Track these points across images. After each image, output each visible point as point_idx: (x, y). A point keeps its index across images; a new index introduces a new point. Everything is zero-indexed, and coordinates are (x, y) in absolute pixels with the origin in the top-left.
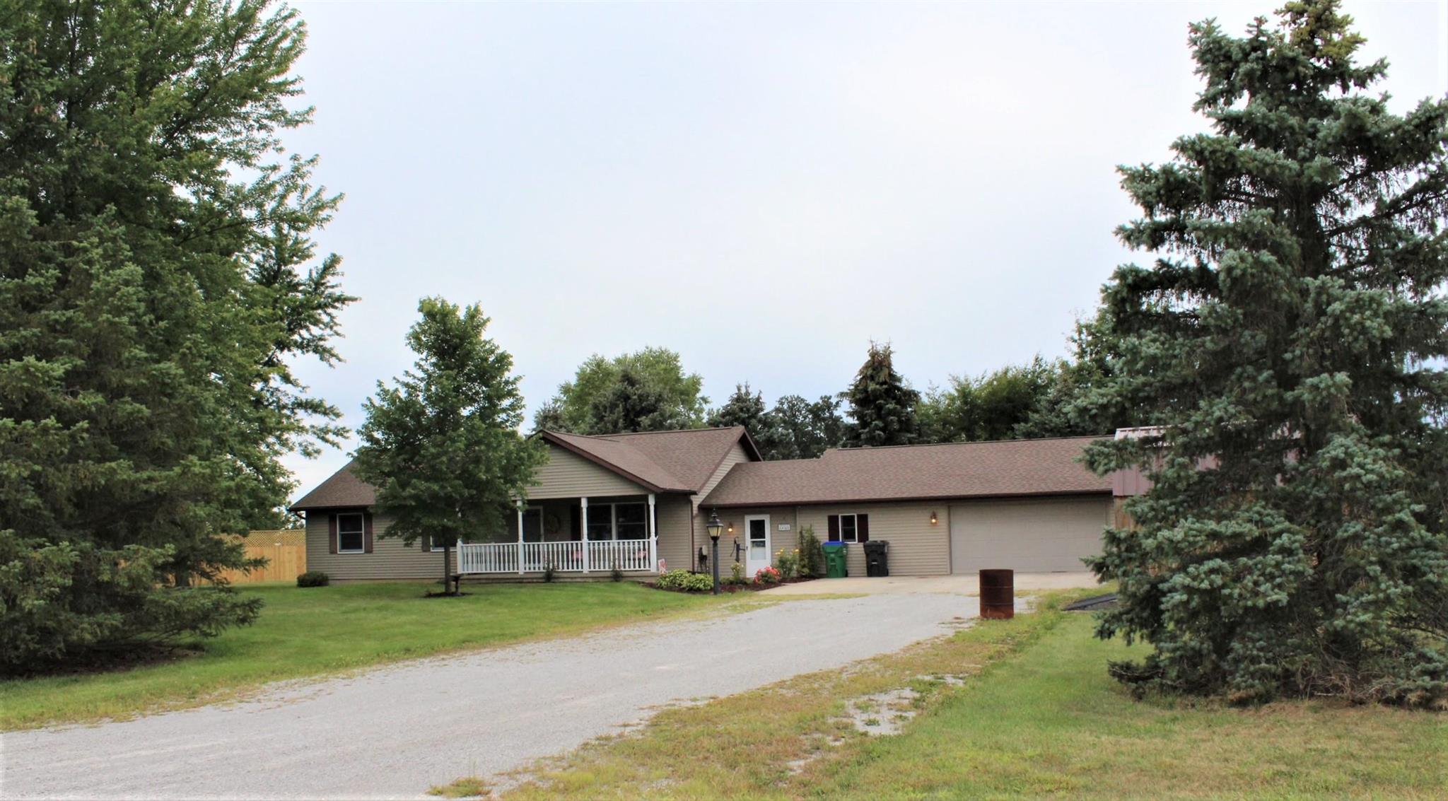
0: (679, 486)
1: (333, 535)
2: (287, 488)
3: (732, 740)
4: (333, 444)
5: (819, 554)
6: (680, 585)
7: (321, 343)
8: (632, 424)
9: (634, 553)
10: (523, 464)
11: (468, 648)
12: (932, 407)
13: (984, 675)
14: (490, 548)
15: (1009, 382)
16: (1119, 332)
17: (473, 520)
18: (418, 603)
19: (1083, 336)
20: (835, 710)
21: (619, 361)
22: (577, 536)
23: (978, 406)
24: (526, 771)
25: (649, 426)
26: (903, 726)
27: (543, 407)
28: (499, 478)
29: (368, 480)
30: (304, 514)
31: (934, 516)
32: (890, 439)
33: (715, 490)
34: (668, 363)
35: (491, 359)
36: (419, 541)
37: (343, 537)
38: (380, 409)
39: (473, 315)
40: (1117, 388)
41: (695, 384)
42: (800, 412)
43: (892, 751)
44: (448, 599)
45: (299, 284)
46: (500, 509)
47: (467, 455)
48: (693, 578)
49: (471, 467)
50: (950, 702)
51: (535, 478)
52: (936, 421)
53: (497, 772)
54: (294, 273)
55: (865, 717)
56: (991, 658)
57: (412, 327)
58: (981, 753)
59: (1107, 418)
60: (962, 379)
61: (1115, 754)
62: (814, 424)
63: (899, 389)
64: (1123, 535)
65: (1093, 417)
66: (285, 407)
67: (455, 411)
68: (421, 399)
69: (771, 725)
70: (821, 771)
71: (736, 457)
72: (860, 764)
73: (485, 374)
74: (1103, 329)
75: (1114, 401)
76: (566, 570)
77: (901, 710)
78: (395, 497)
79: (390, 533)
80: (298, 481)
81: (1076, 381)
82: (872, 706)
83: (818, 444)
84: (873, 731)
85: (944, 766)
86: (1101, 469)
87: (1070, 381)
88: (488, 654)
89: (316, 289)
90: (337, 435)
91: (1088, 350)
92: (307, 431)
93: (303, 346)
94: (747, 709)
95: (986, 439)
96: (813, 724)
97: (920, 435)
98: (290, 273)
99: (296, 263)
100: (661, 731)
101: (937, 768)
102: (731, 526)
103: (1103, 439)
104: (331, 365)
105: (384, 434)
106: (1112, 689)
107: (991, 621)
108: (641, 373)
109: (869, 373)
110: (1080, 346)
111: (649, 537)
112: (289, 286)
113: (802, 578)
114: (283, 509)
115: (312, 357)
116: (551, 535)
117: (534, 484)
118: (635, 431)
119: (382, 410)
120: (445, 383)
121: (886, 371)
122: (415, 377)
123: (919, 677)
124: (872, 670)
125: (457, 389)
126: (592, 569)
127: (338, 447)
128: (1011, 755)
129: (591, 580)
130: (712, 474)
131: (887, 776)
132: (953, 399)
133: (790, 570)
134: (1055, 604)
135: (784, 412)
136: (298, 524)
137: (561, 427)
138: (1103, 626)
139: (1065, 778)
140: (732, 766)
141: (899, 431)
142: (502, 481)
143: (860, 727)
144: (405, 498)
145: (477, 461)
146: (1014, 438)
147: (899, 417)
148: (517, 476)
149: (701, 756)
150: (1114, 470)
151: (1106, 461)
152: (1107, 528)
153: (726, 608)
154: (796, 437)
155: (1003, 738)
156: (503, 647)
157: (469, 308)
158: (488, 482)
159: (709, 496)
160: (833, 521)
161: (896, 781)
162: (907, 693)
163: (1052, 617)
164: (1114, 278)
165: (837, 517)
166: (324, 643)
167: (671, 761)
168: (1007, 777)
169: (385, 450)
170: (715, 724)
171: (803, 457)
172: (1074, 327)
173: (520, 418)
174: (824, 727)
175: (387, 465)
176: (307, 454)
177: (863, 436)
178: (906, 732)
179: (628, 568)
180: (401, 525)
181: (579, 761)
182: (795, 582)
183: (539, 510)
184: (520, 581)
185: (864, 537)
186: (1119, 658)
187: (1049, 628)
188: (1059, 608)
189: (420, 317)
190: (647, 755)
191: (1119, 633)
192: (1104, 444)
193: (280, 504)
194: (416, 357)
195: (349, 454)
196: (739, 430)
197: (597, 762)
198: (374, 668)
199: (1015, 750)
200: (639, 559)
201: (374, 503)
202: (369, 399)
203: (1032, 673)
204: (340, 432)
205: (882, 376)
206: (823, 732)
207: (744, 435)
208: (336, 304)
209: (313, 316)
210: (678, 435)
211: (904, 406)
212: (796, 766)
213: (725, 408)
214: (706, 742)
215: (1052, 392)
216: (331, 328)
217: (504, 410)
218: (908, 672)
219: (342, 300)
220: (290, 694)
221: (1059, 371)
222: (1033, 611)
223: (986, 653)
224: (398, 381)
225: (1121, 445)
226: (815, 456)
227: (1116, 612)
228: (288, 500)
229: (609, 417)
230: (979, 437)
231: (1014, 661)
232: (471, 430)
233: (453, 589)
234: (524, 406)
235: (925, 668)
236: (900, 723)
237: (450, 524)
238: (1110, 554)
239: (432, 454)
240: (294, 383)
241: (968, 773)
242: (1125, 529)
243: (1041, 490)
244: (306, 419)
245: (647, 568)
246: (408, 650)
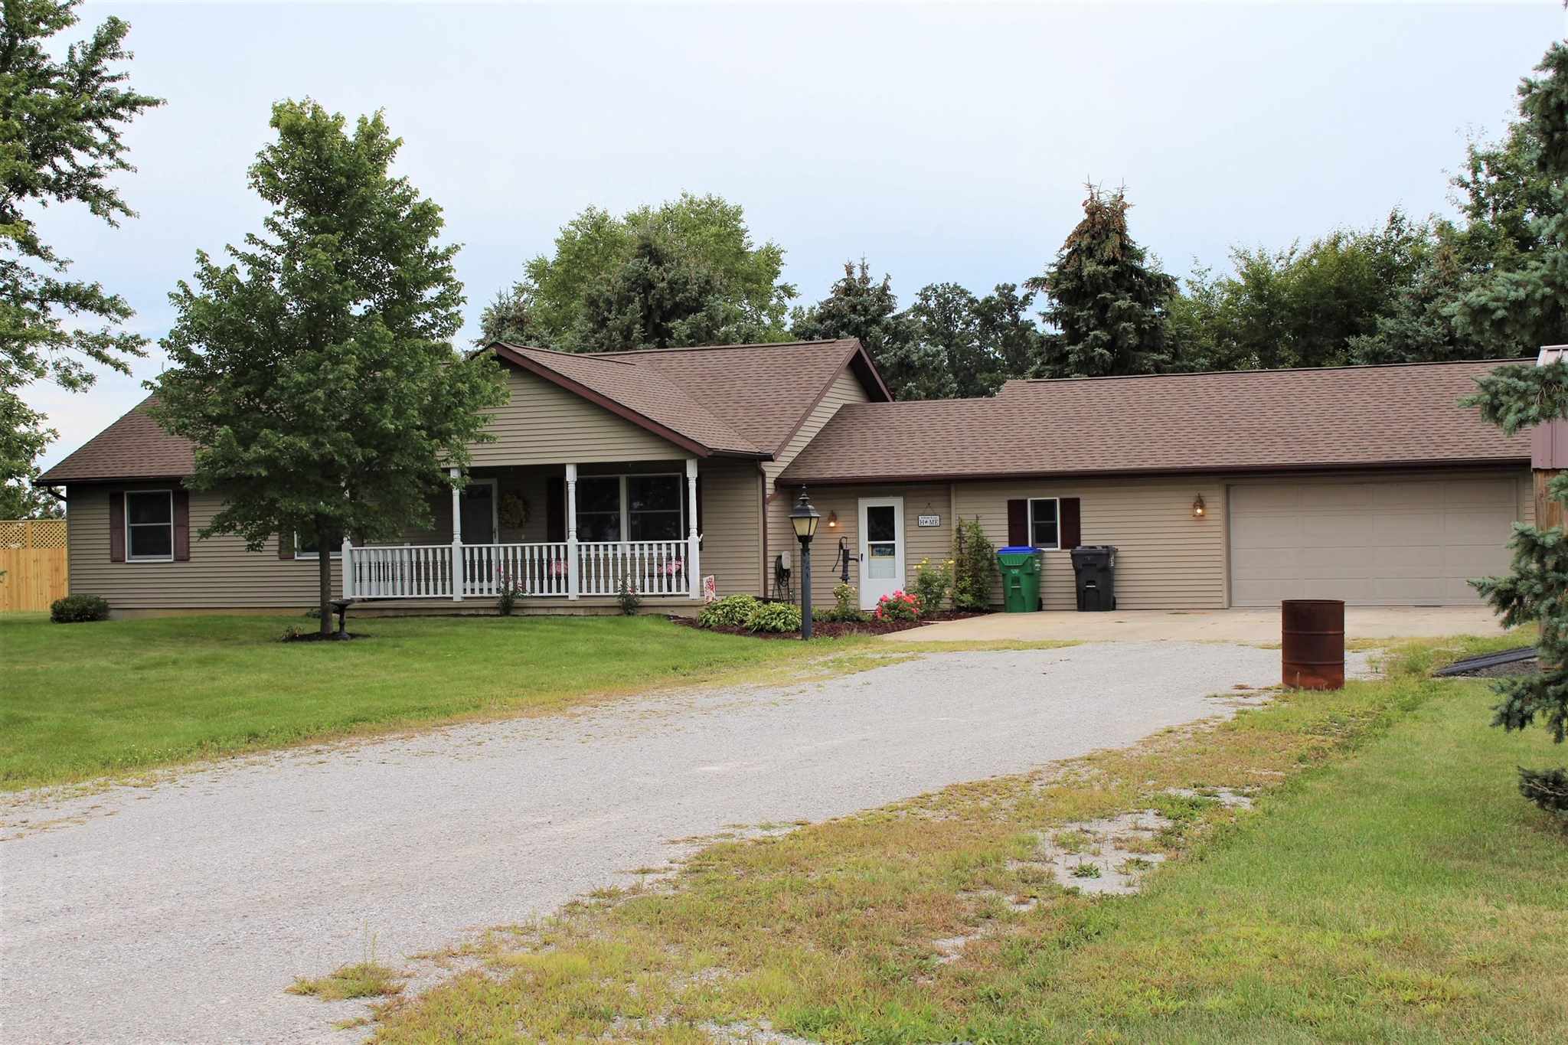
0: (742, 446)
1: (116, 527)
2: (34, 445)
3: (834, 899)
4: (117, 366)
5: (991, 568)
6: (742, 622)
7: (94, 181)
8: (659, 336)
9: (660, 565)
10: (461, 404)
11: (362, 732)
12: (1199, 306)
13: (1290, 789)
14: (401, 554)
15: (1342, 261)
16: (1551, 167)
17: (373, 505)
18: (272, 651)
19: (1481, 177)
20: (1019, 848)
21: (634, 221)
22: (557, 533)
23: (1284, 306)
24: (466, 952)
25: (689, 337)
26: (1143, 879)
27: (496, 301)
28: (419, 428)
29: (181, 430)
30: (63, 491)
31: (1200, 503)
32: (1122, 364)
33: (805, 452)
34: (723, 224)
35: (403, 214)
36: (273, 540)
37: (135, 532)
38: (203, 302)
39: (372, 132)
40: (1545, 270)
41: (771, 260)
42: (959, 313)
43: (1123, 924)
44: (325, 645)
45: (50, 73)
46: (420, 484)
47: (361, 388)
48: (764, 610)
49: (367, 409)
50: (1225, 838)
51: (485, 429)
52: (1206, 330)
53: (414, 953)
54: (41, 52)
55: (1074, 861)
56: (1301, 760)
57: (260, 154)
58: (1284, 930)
59: (1523, 326)
60: (1254, 255)
61: (1533, 939)
62: (983, 335)
63: (1140, 273)
64: (1550, 540)
65: (1499, 324)
66: (27, 297)
67: (338, 308)
68: (276, 284)
69: (905, 873)
70: (994, 958)
71: (844, 393)
72: (1064, 945)
73: (391, 241)
74: (1520, 162)
75: (1538, 296)
76: (537, 593)
77: (1139, 851)
78: (230, 462)
79: (222, 525)
80: (53, 432)
81: (1467, 260)
82: (1084, 841)
83: (991, 371)
84: (1088, 887)
85: (1217, 953)
86: (1511, 418)
87: (1454, 259)
88: (398, 743)
89: (81, 82)
90: (124, 350)
91: (1490, 201)
92: (69, 343)
93: (61, 187)
94: (862, 845)
95: (1296, 365)
96: (980, 873)
97: (1176, 356)
98: (33, 52)
99: (44, 34)
100: (708, 882)
101: (1203, 956)
102: (833, 517)
103: (1516, 365)
104: (111, 222)
105: (209, 347)
106: (1527, 821)
107: (1302, 694)
108: (670, 242)
109: (1084, 244)
110: (1475, 194)
111: (687, 535)
112: (32, 76)
113: (960, 612)
114: (25, 481)
115: (77, 207)
116: (511, 532)
117: (482, 439)
118: (662, 345)
119: (206, 304)
120: (322, 256)
121: (1115, 240)
122: (265, 246)
123: (1172, 791)
124: (1086, 777)
125: (342, 268)
126: (585, 593)
127: (126, 371)
128: (1338, 935)
129: (581, 612)
130: (800, 424)
131: (1112, 968)
132: (1235, 291)
133: (939, 596)
134: (1422, 665)
135: (930, 314)
136: (53, 508)
137: (529, 338)
138: (1510, 706)
139: (1439, 980)
140: (836, 946)
141: (1138, 348)
142: (424, 433)
143: (1065, 879)
144: (248, 464)
145: (379, 397)
146: (1348, 363)
147: (1138, 323)
148: (451, 425)
149: (779, 928)
150: (1536, 421)
151: (1521, 404)
152: (1520, 526)
153: (825, 663)
154: (952, 358)
155: (1324, 904)
156: (425, 731)
157: (363, 121)
158: (398, 435)
159: (794, 464)
160: (1016, 510)
161: (1129, 978)
162: (1150, 820)
163: (1416, 688)
164: (1546, 66)
165: (1025, 501)
166: (99, 721)
167: (727, 936)
168: (1333, 975)
169: (211, 377)
170: (805, 870)
171: (964, 394)
172: (1465, 158)
173: (455, 322)
174: (1000, 879)
175: (215, 404)
176: (69, 383)
177: (1072, 358)
178: (1147, 889)
179: (649, 591)
180: (241, 511)
181: (561, 934)
182: (949, 619)
183: (490, 487)
184: (455, 613)
185: (1072, 539)
186: (1540, 765)
187: (1408, 708)
188: (1429, 671)
189: (274, 137)
190: (684, 924)
191: (1540, 719)
192: (1518, 375)
193: (20, 473)
194: (268, 208)
195: (146, 383)
196: (849, 345)
197: (593, 937)
198: (192, 767)
199: (1347, 928)
200: (669, 575)
201: (192, 472)
202: (182, 285)
203: (1378, 788)
204: (131, 344)
205: (1110, 248)
206: (997, 888)
207: (859, 353)
208: (120, 111)
209: (77, 133)
210: (739, 352)
211: (1147, 303)
212: (951, 947)
213: (822, 305)
214: (788, 903)
215: (1421, 279)
216: (111, 154)
217: (428, 307)
218: (1151, 783)
219: (132, 103)
220: (38, 815)
221: (1434, 240)
222: (1380, 677)
223: (1296, 752)
224: (235, 253)
225: (1549, 376)
226: (984, 392)
227: (1536, 680)
228: (34, 465)
229: (615, 321)
230: (1282, 361)
231: (1345, 765)
232: (369, 341)
233: (336, 628)
234: (463, 300)
235: (1181, 774)
236: (1136, 873)
237: (329, 510)
238: (1524, 576)
239: (298, 384)
240: (44, 254)
241: (1261, 968)
242: (1554, 529)
243: (1396, 458)
244: (67, 319)
245: (683, 591)
246: (253, 736)
